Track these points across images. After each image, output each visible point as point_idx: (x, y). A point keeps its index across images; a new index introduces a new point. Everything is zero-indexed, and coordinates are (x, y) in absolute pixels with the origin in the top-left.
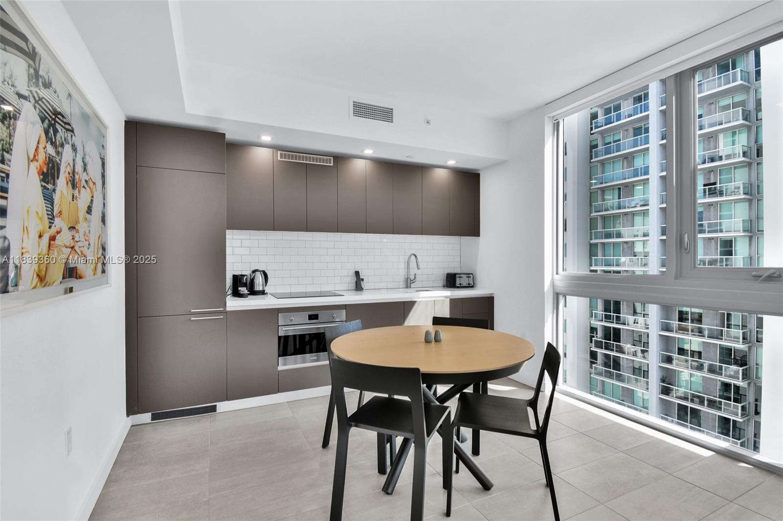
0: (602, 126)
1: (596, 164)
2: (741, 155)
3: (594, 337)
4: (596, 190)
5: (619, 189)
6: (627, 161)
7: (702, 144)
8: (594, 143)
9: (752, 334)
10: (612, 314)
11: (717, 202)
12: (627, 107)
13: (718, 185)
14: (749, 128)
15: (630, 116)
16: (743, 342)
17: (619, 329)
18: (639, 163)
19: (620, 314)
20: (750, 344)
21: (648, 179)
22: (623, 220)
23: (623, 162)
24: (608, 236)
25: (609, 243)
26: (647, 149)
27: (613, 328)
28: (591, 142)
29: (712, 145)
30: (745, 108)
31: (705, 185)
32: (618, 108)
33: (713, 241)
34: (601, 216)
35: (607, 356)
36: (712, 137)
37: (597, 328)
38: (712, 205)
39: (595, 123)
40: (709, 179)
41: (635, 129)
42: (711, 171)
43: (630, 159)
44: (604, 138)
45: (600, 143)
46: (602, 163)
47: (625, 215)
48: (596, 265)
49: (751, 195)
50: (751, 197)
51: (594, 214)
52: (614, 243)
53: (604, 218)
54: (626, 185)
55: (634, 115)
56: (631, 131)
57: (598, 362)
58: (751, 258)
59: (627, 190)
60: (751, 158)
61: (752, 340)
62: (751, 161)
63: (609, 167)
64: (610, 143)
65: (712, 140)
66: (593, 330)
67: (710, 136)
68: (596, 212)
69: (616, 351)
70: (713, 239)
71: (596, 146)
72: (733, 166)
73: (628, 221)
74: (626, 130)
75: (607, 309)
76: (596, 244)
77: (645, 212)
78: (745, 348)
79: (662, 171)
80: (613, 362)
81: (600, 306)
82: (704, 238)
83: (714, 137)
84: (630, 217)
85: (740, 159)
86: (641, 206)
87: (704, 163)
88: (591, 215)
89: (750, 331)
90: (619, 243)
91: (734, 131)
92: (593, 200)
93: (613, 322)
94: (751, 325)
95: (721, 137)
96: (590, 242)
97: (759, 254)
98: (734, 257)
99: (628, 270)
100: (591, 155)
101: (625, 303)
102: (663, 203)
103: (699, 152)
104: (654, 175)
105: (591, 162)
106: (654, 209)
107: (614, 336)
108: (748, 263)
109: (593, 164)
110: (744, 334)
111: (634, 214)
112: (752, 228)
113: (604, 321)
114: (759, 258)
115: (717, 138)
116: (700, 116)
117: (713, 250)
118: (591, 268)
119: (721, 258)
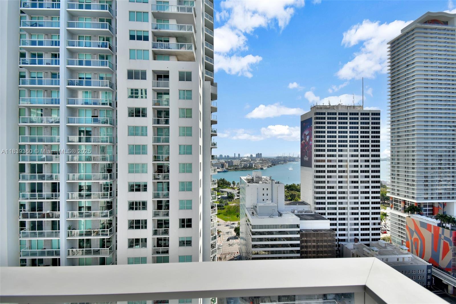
0: (28, 64)
1: (24, 89)
3: (21, 211)
4: (24, 108)
5: (42, 109)
6: (46, 92)
7: (91, 94)
8: (22, 74)
9: (114, 193)
10: (36, 193)
11: (99, 126)
12: (47, 58)
13: (99, 118)
14: (113, 92)
15: (47, 64)
16: (110, 198)
17: (42, 202)
18: (54, 96)
19: (42, 192)
20: (113, 198)
21: (59, 107)
22: (44, 130)
23: (44, 92)
24: (33, 140)
25: (35, 145)
26: (58, 88)
27: (38, 202)
28: (19, 72)
29: (96, 96)
30: (111, 81)
31: (92, 117)
32: (40, 56)
33: (96, 147)
34: (28, 126)
35: (33, 222)
36: (96, 92)
37: (25, 204)
38: (96, 128)
39: (23, 60)
40: (95, 113)
41: (52, 74)
42: (95, 109)
43: (49, 91)
44: (30, 73)
45: (27, 75)
46: (30, 90)
47: (45, 127)
48: (23, 160)
49: (113, 125)
50: (114, 126)
51: (21, 124)
52: (38, 145)
53: (30, 128)
54: (46, 108)
55: (52, 64)
56: (50, 74)
57: (26, 228)
58: (113, 156)
59: (47, 112)
60: (113, 107)
61: (114, 196)
62: (114, 108)
63: (34, 94)
64: (35, 78)
66: (22, 206)
67: (95, 91)
68: (23, 123)
69: (39, 217)
70: (96, 146)
71: (24, 77)
72: (106, 109)
73: (47, 131)
74: (46, 72)
75: (33, 190)
76: (24, 146)
77: (58, 127)
78: (111, 200)
79: (68, 104)
80: (38, 226)
81: (28, 189)
82: (92, 145)
83: (97, 92)
84: (49, 129)
85: (108, 106)
86: (55, 123)
87: (91, 104)
88: (19, 124)
89: (113, 191)
90: (41, 145)
91: (106, 92)
92: (21, 114)
93: (36, 199)
94: (114, 189)
95: (100, 93)
96: (19, 143)
97: (117, 154)
98: (106, 155)
99: (47, 163)
100: (20, 82)
101: (46, 184)
102: (69, 123)
103: (89, 98)
104: (63, 105)
105: (20, 87)
106: (63, 126)
107: (37, 208)
108: (112, 158)
109: (21, 89)
110: (111, 193)
111: (51, 128)
112: (114, 141)
113: (30, 199)
114: (117, 156)
115: (98, 93)
116: (90, 78)
117: (97, 152)
118: (20, 163)
119: (100, 156)
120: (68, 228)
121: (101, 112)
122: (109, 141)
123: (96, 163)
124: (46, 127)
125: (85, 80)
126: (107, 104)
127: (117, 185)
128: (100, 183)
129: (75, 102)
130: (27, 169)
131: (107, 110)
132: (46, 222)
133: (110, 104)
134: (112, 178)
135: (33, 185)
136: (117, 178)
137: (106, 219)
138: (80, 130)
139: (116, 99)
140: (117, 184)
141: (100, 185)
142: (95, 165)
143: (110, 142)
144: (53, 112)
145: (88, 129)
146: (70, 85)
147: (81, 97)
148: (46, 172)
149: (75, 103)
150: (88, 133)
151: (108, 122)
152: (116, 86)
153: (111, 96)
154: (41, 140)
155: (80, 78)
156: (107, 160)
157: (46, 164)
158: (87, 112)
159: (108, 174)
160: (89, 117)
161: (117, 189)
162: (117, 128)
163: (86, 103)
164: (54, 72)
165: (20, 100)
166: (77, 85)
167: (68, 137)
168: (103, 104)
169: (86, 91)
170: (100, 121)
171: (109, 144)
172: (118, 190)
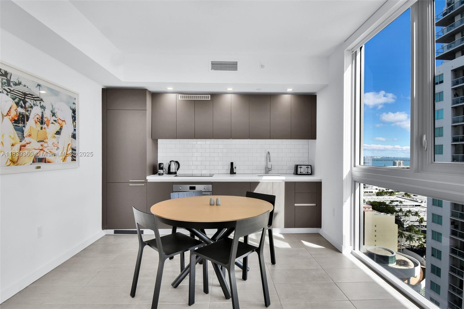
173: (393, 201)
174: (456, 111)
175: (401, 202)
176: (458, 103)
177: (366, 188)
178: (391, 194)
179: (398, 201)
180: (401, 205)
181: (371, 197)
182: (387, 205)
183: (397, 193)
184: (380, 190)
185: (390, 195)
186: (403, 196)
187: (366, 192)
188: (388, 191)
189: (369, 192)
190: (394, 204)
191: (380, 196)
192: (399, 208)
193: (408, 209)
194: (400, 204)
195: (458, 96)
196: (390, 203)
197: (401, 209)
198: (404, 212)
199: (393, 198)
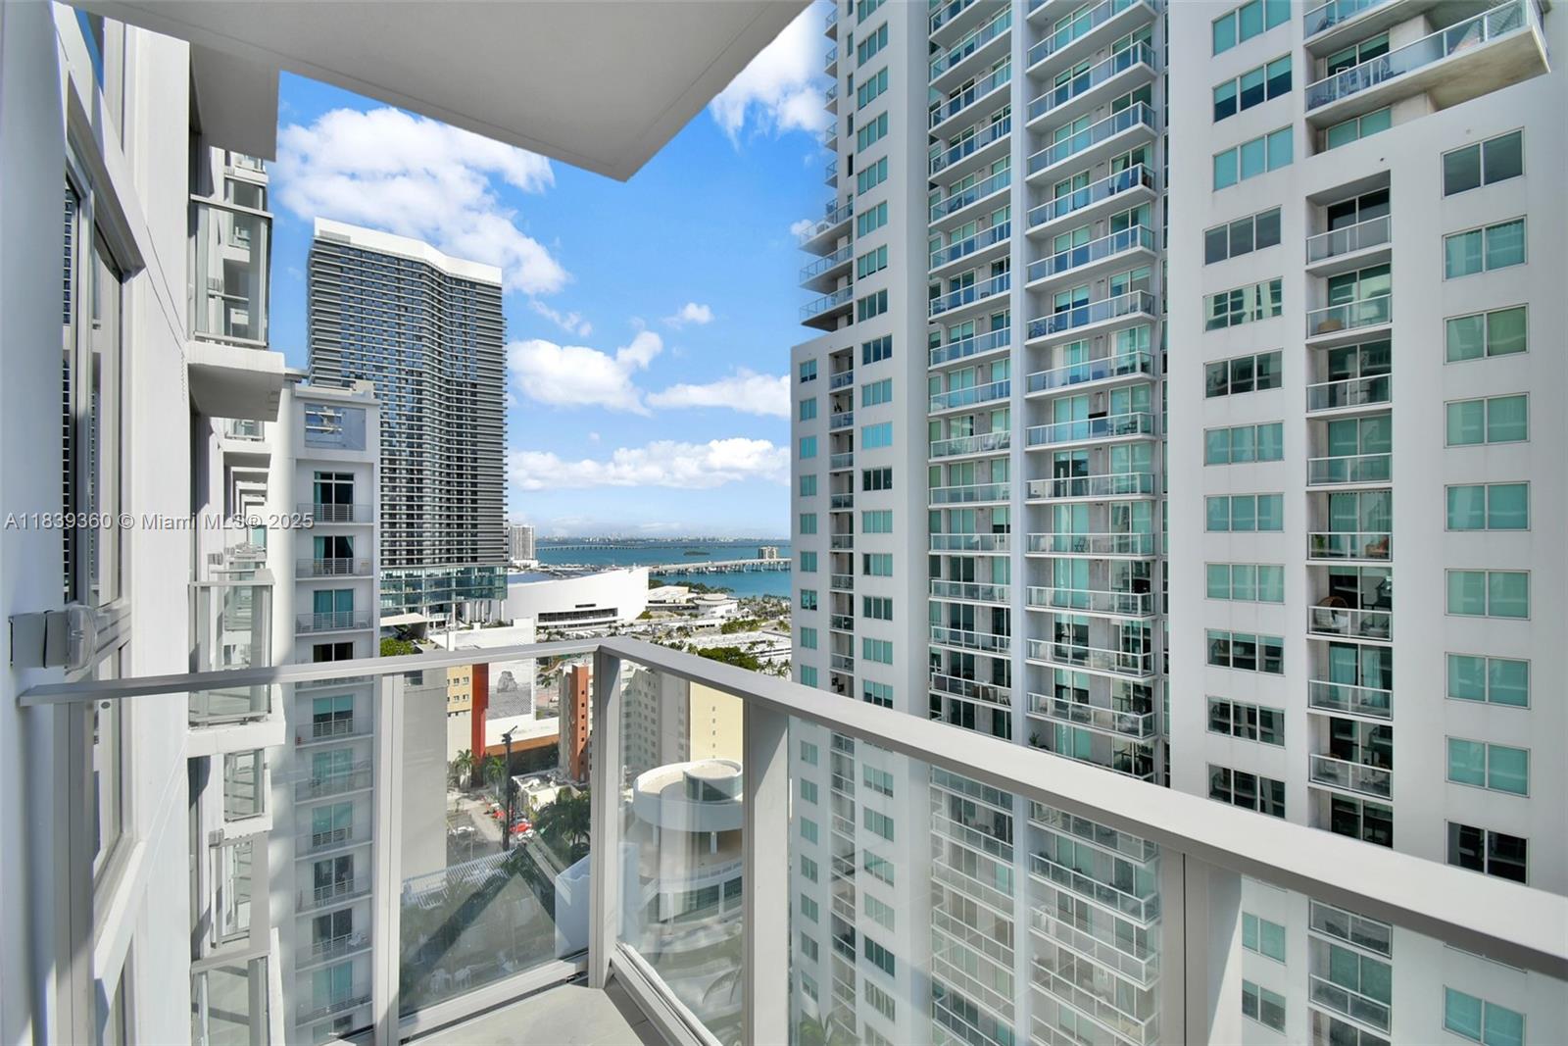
0: (944, 310)
1: (938, 374)
2: (1138, 367)
3: (933, 670)
4: (937, 419)
5: (972, 418)
6: (982, 370)
7: (1087, 349)
8: (934, 339)
9: (1157, 660)
10: (961, 631)
11: (1107, 445)
12: (983, 280)
13: (1109, 417)
14: (1153, 323)
15: (983, 295)
16: (1143, 673)
17: (973, 656)
18: (998, 378)
19: (973, 631)
20: (1155, 677)
21: (1008, 404)
22: (977, 471)
23: (977, 373)
24: (954, 498)
25: (957, 510)
26: (1007, 353)
27: (964, 654)
28: (930, 335)
29: (1101, 350)
30: (1148, 291)
31: (1091, 416)
32: (969, 280)
33: (1102, 508)
34: (946, 463)
35: (955, 704)
36: (1101, 337)
37: (940, 656)
38: (1101, 449)
39: (935, 304)
40: (1096, 406)
41: (994, 318)
42: (1099, 392)
43: (986, 367)
44: (949, 330)
45: (943, 338)
46: (947, 372)
48: (937, 547)
49: (1155, 434)
50: (1154, 438)
51: (934, 460)
52: (964, 510)
53: (949, 466)
54: (981, 412)
55: (993, 294)
56: (988, 321)
57: (942, 713)
58: (1154, 535)
59: (983, 421)
60: (1154, 374)
61: (1158, 671)
62: (1155, 378)
63: (956, 380)
64: (958, 340)
65: (1101, 342)
66: (935, 658)
67: (1097, 336)
68: (936, 456)
69: (967, 694)
70: (1102, 505)
71: (937, 344)
72: (1130, 387)
73: (983, 473)
74: (980, 319)
75: (955, 623)
76: (938, 512)
77: (1006, 458)
78: (1146, 683)
79: (1030, 391)
80: (964, 714)
81: (945, 617)
82: (1090, 503)
83: (1105, 338)
84: (986, 466)
85: (1139, 374)
86: (1000, 448)
87: (1088, 380)
88: (930, 461)
89: (1155, 655)
90: (971, 509)
91: (1131, 329)
92: (933, 436)
93: (961, 645)
94: (1156, 646)
95: (1114, 337)
96: (930, 507)
97: (1165, 529)
98: (1130, 534)
99: (983, 557)
100: (930, 359)
101: (980, 611)
102: (1030, 444)
103: (1084, 363)
104: (1017, 398)
105: (930, 371)
106: (1017, 452)
107: (964, 669)
108: (1149, 543)
109: (933, 375)
110: (1146, 660)
111: (991, 461)
112: (1155, 489)
113: (950, 643)
114: (1165, 536)
115: (1108, 337)
116: (1085, 302)
117: (1103, 522)
118: (930, 553)
119: (1112, 536)
120: (1030, 740)
121: (1116, 396)
122: (1138, 490)
123: (1101, 560)
124: (980, 461)
125: (1071, 309)
126: (1133, 368)
127: (1166, 635)
128: (1114, 623)
129: (1045, 382)
130: (945, 569)
131: (1133, 388)
132: (980, 709)
133: (1144, 368)
134: (1150, 610)
135: (955, 608)
136: (1166, 610)
137: (1135, 740)
138: (1058, 460)
139: (1163, 346)
140: (1167, 633)
141: (1112, 631)
142: (1098, 565)
143: (1143, 492)
144: (995, 418)
145: (1077, 457)
146: (1035, 336)
147: (1061, 363)
148: (981, 581)
149: (1047, 384)
150: (1078, 467)
151: (1136, 428)
152: (1165, 302)
153: (1146, 338)
154: (970, 497)
155: (1058, 310)
156: (1134, 551)
157: (980, 557)
158: (1076, 404)
159: (1136, 597)
160: (1083, 421)
161: (1167, 650)
162: (1165, 443)
163: (1075, 380)
164: (996, 312)
165: (930, 403)
166: (1050, 332)
167: (1029, 484)
168: (1122, 371)
169: (1073, 344)
170: (1112, 426)
171: (1139, 497)
172: (1170, 653)
173: (754, 644)
174: (838, 442)
175: (771, 644)
176: (840, 426)
177: (700, 617)
178: (752, 626)
179: (764, 642)
180: (770, 651)
181: (711, 637)
182: (743, 655)
183: (763, 624)
184: (729, 619)
185: (750, 630)
186: (776, 629)
187: (700, 626)
188: (746, 619)
189: (708, 626)
190: (756, 650)
191: (729, 633)
192: (767, 659)
193: (783, 659)
194: (768, 649)
195: (841, 410)
196: (750, 648)
197: (770, 660)
198: (776, 666)
199: (755, 635)
